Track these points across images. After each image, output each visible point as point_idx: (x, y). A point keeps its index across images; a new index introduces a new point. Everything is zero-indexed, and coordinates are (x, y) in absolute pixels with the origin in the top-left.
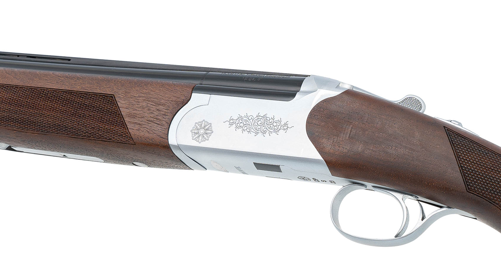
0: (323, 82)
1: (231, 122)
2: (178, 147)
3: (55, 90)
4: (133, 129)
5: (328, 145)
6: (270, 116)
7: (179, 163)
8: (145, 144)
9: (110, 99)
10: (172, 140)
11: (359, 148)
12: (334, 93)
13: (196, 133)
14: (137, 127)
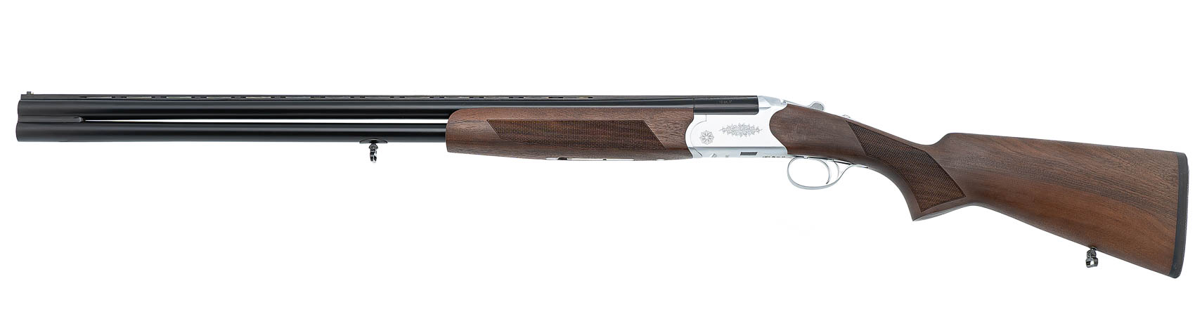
0: (773, 101)
1: (724, 130)
2: (693, 148)
3: (602, 121)
4: (662, 141)
5: (786, 138)
6: (747, 124)
7: (690, 155)
8: (671, 149)
9: (642, 123)
10: (689, 144)
11: (804, 138)
12: (782, 108)
13: (703, 139)
14: (665, 139)
